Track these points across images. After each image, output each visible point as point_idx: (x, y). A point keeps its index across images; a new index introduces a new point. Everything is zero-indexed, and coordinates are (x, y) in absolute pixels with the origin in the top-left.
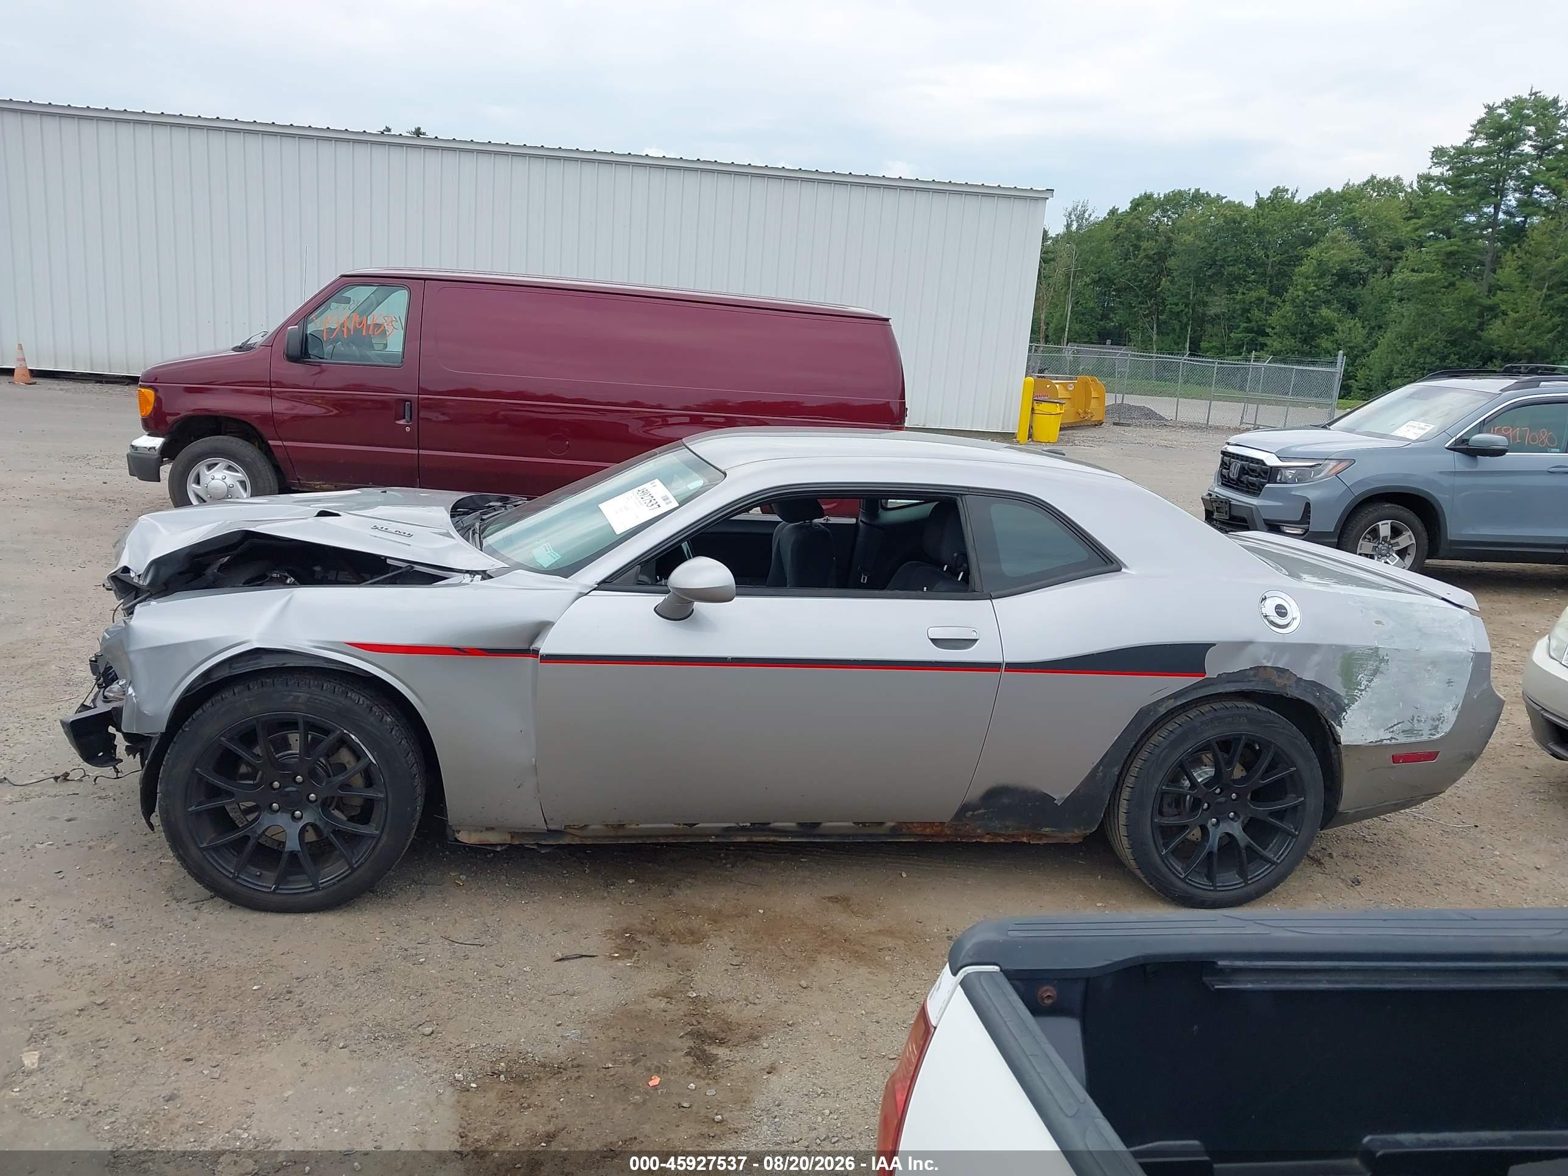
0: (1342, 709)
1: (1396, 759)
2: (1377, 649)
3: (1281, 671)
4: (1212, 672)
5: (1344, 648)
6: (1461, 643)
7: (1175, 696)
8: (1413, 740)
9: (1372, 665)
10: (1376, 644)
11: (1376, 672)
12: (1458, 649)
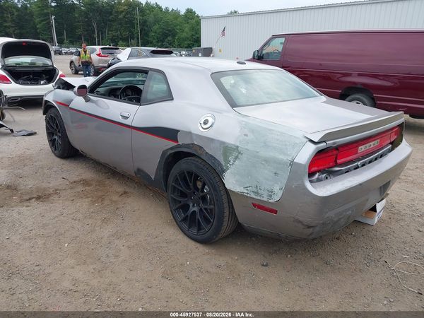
0: (224, 171)
1: (255, 205)
2: (238, 147)
3: (201, 147)
4: (180, 142)
5: (224, 143)
6: (288, 155)
7: (171, 149)
8: (259, 198)
9: (235, 154)
10: (238, 144)
11: (237, 158)
12: (281, 157)
